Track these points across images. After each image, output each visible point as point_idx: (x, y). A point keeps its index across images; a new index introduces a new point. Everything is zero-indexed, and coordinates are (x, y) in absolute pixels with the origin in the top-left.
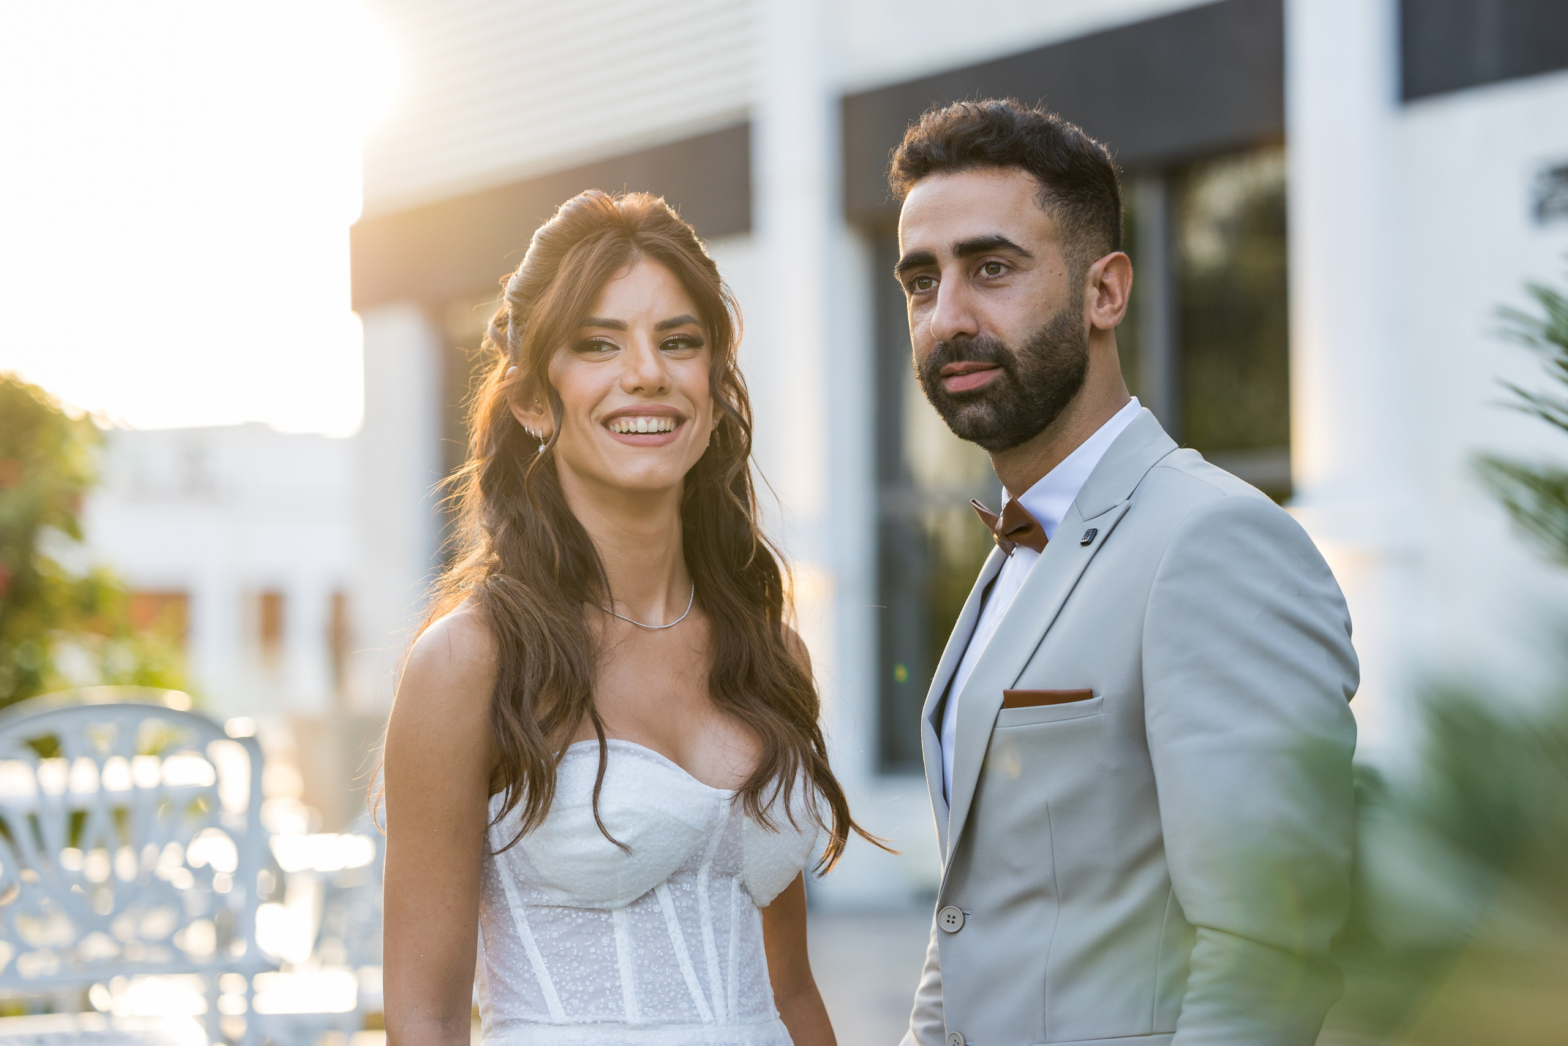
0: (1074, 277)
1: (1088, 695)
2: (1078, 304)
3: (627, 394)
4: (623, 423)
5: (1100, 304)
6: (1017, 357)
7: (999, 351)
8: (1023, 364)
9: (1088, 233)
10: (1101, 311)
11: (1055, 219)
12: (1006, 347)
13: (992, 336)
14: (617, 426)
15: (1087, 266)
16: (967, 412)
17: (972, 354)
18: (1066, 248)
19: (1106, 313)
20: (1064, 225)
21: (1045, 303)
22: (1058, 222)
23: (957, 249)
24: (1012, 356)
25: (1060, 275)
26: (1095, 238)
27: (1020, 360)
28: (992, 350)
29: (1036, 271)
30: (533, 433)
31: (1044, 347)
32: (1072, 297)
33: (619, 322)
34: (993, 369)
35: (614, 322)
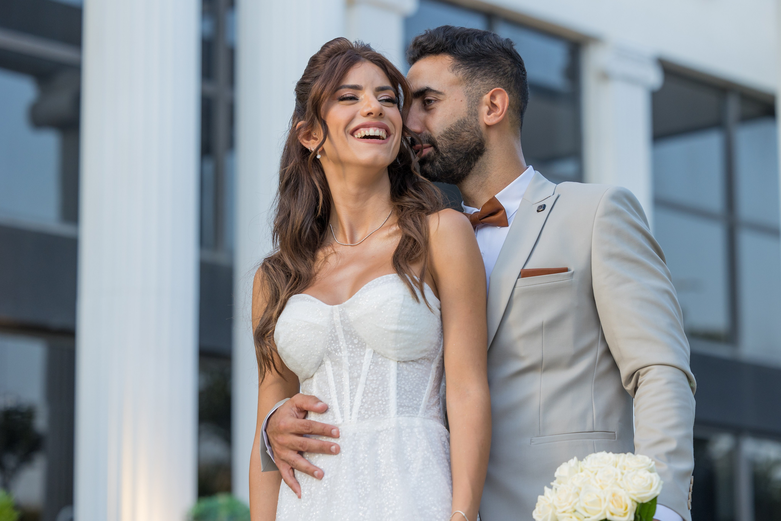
0: (471, 102)
2: (474, 113)
3: (363, 117)
4: (362, 132)
5: (489, 113)
6: (437, 140)
8: (440, 143)
9: (482, 80)
10: (489, 117)
11: (459, 76)
13: (428, 132)
14: (359, 134)
15: (481, 96)
18: (467, 88)
19: (492, 117)
20: (465, 78)
21: (451, 114)
22: (461, 77)
25: (461, 101)
26: (486, 82)
27: (439, 142)
29: (447, 101)
31: (451, 134)
32: (469, 111)
33: (359, 86)
34: (430, 147)
35: (357, 86)
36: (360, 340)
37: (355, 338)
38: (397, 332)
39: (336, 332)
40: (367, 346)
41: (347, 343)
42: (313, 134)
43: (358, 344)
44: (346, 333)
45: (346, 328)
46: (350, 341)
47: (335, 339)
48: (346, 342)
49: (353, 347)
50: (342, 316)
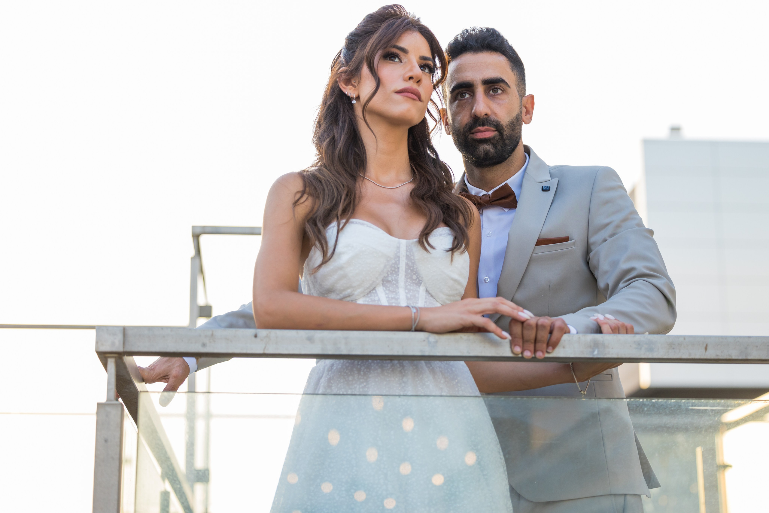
1: (566, 239)
5: (526, 114)
6: (504, 128)
7: (498, 124)
8: (507, 131)
9: (522, 84)
10: (526, 117)
11: (515, 76)
12: (501, 123)
13: (496, 118)
16: (483, 147)
17: (488, 124)
18: (517, 89)
19: (528, 118)
22: (516, 78)
23: (484, 82)
24: (503, 127)
25: (517, 98)
26: (523, 87)
27: (506, 129)
28: (495, 124)
29: (511, 95)
30: (350, 95)
31: (513, 126)
33: (405, 49)
34: (494, 131)
35: (404, 49)
36: (418, 277)
37: (415, 274)
38: (455, 281)
39: (399, 264)
40: (422, 284)
41: (407, 277)
42: (353, 81)
43: (416, 280)
44: (408, 267)
45: (410, 264)
46: (410, 276)
47: (395, 270)
48: (405, 276)
49: (411, 282)
50: (409, 251)
